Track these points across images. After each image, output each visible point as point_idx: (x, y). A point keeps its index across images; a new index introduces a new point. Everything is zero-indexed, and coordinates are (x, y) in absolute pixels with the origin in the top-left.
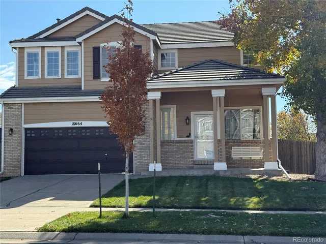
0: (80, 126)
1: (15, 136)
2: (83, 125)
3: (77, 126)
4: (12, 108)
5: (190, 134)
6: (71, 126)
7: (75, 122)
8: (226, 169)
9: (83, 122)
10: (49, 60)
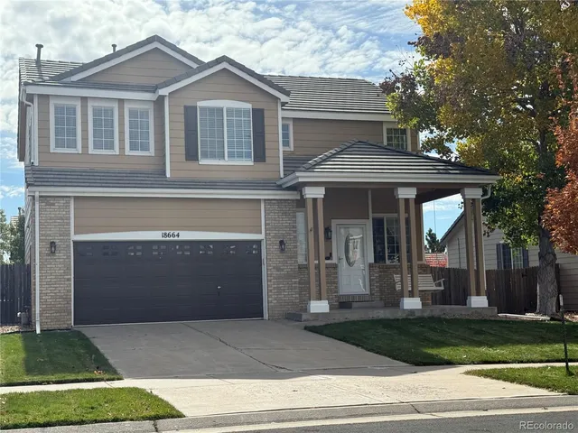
0: (176, 238)
1: (60, 255)
2: (181, 238)
3: (172, 238)
4: (53, 205)
5: (331, 254)
6: (160, 238)
7: (168, 232)
8: (420, 307)
9: (181, 233)
10: (95, 121)
